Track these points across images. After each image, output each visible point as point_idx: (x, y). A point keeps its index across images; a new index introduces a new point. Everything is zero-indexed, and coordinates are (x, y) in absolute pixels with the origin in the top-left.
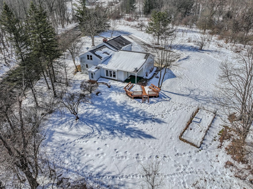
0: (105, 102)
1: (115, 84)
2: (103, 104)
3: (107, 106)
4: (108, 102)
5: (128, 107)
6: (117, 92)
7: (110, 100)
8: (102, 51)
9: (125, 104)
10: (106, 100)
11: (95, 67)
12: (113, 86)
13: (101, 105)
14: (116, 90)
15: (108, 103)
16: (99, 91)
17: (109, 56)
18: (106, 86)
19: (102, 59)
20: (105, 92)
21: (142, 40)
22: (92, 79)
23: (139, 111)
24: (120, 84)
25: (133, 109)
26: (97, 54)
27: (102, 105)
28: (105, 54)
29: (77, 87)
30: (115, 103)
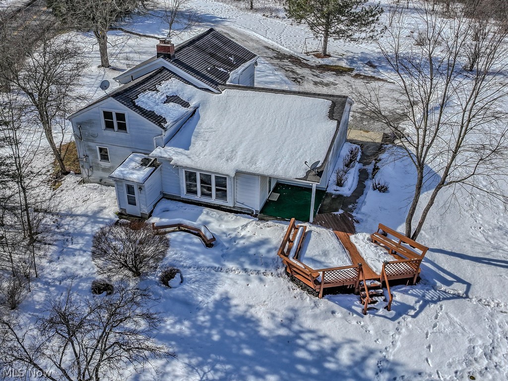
0: (208, 317)
1: (229, 230)
2: (199, 328)
3: (219, 343)
4: (218, 317)
5: (312, 339)
6: (247, 266)
7: (228, 308)
8: (158, 91)
9: (296, 327)
10: (207, 308)
11: (139, 158)
12: (224, 237)
13: (193, 334)
14: (243, 259)
15: (221, 325)
16: (171, 265)
17: (190, 110)
18: (197, 240)
19: (165, 126)
20: (199, 267)
21: (266, 40)
22: (130, 209)
23: (364, 359)
24: (246, 226)
25: (335, 349)
26: (143, 106)
27: (198, 335)
28: (172, 104)
29: (74, 246)
30: (251, 325)
